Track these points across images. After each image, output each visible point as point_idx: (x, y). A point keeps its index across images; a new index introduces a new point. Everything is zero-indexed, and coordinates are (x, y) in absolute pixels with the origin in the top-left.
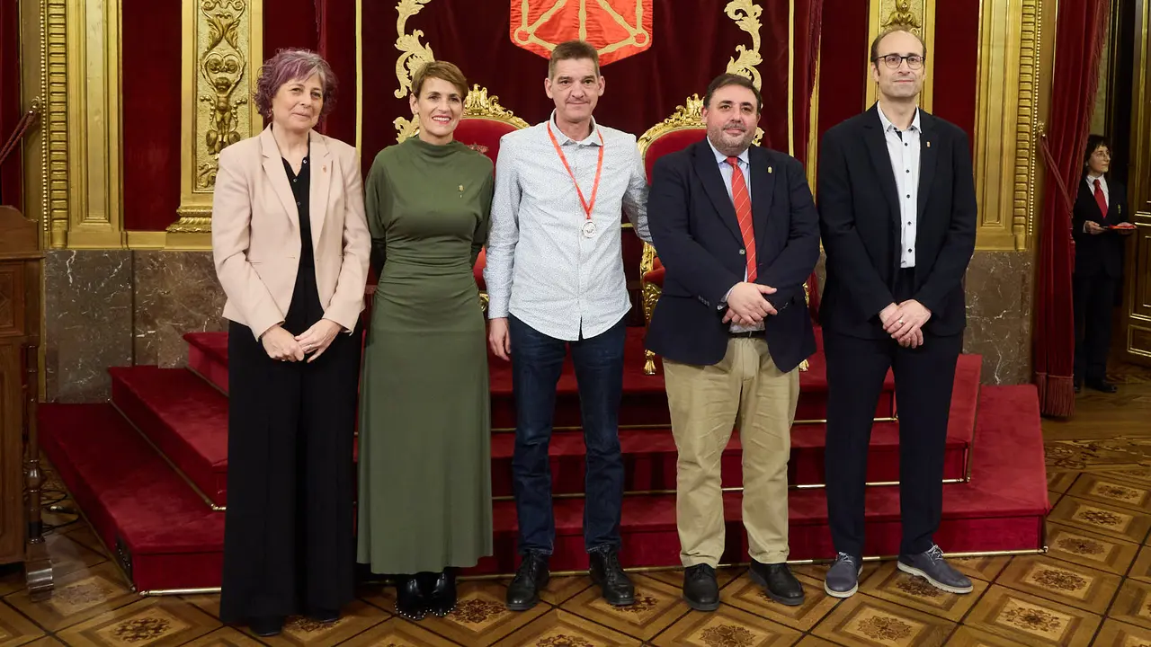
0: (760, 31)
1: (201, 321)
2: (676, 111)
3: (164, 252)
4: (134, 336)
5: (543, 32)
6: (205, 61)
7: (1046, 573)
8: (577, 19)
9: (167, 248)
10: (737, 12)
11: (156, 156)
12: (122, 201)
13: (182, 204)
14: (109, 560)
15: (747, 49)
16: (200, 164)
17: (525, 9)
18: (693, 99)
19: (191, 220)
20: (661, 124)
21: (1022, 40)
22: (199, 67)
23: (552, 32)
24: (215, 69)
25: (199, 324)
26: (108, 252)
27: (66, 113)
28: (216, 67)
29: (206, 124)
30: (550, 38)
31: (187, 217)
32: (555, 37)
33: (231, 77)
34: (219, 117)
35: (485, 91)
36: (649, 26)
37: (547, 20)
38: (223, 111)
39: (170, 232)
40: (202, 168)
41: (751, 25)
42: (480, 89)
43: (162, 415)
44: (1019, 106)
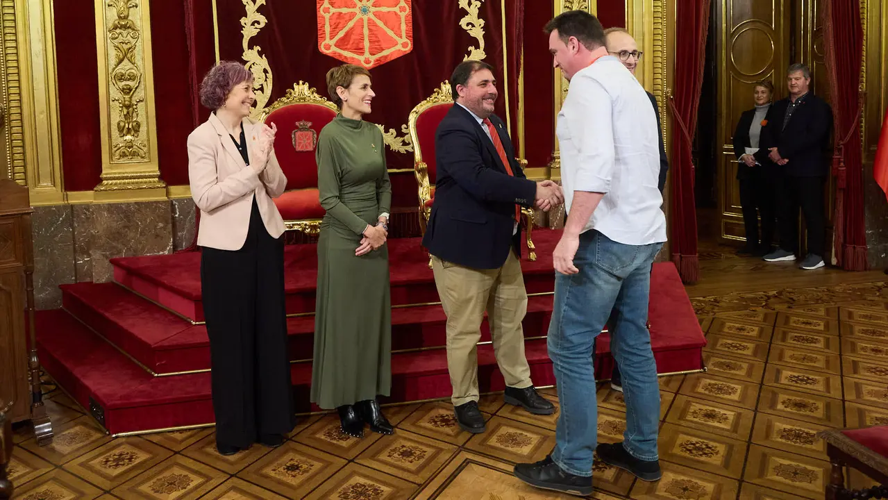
0: (484, 36)
1: (121, 250)
2: (434, 92)
3: (94, 205)
4: (75, 262)
5: (342, 43)
6: (114, 73)
7: (710, 385)
8: (362, 34)
9: (95, 202)
10: (468, 25)
11: (84, 140)
12: (62, 172)
13: (104, 172)
14: (85, 414)
15: (476, 48)
16: (114, 144)
17: (327, 29)
18: (445, 83)
19: (110, 182)
20: (426, 101)
21: (654, 34)
22: (110, 79)
23: (346, 43)
24: (121, 79)
25: (120, 252)
26: (55, 207)
27: (21, 114)
28: (121, 78)
29: (117, 116)
30: (346, 47)
31: (107, 180)
32: (349, 47)
33: (131, 83)
34: (125, 111)
35: (307, 85)
36: (410, 36)
37: (342, 35)
38: (128, 107)
39: (96, 191)
40: (116, 147)
41: (478, 33)
42: (303, 84)
43: (107, 314)
44: (654, 79)
